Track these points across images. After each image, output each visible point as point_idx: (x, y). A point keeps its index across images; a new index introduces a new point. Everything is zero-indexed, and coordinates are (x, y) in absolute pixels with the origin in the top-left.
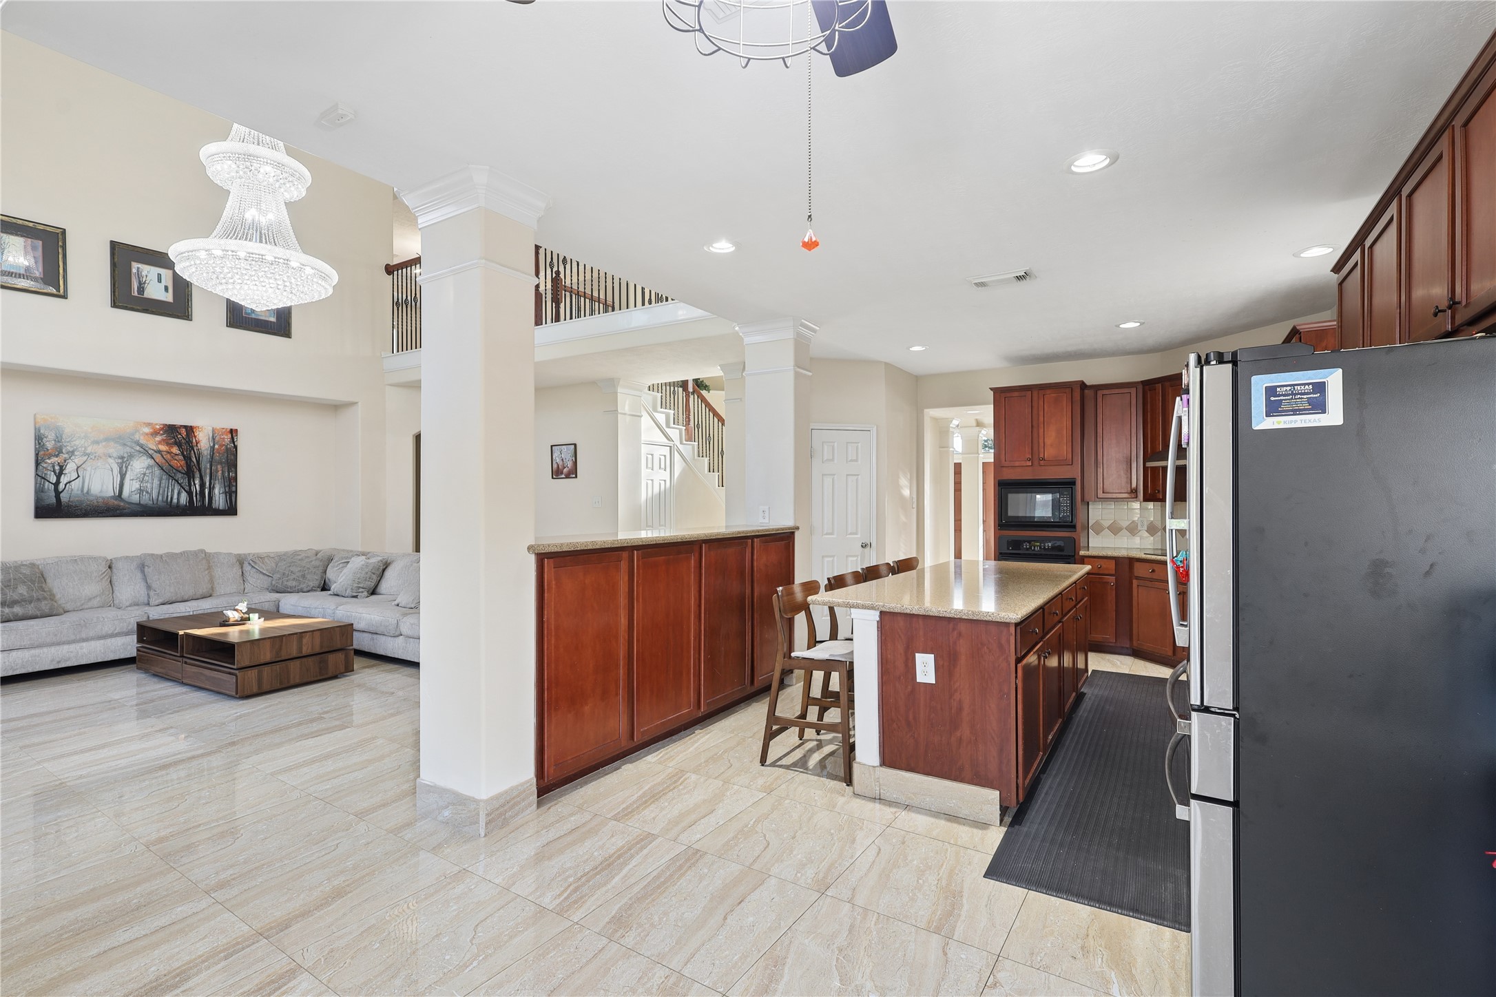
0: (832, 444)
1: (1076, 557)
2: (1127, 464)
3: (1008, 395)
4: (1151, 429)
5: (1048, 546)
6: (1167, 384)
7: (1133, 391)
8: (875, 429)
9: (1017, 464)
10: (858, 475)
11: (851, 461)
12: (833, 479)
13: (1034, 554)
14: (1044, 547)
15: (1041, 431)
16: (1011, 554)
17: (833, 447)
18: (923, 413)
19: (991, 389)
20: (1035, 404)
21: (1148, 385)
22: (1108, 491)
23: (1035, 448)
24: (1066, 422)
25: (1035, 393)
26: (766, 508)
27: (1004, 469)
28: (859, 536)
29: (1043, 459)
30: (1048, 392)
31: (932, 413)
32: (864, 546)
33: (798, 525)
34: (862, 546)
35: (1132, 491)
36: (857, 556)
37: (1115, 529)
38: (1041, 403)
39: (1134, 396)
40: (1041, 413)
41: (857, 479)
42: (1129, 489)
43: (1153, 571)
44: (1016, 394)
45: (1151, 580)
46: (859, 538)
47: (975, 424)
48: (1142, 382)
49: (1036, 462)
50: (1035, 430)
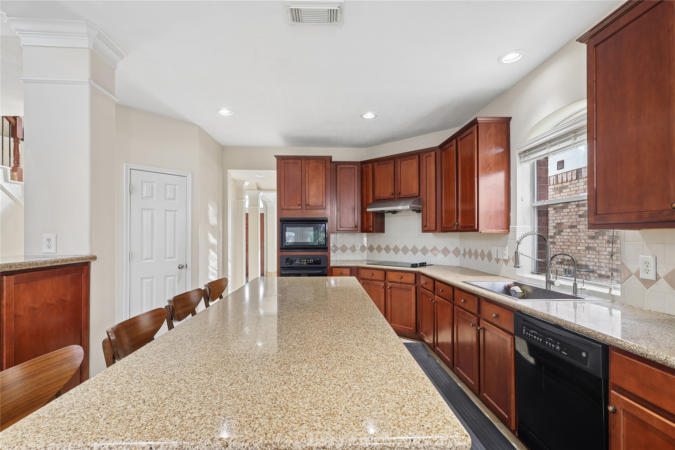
0: (152, 184)
1: (328, 268)
2: (353, 210)
3: (287, 161)
4: (366, 190)
5: (311, 261)
6: (376, 164)
7: (356, 167)
8: (190, 176)
9: (292, 208)
10: (176, 211)
11: (169, 199)
12: (152, 213)
13: (303, 267)
14: (309, 262)
15: (307, 186)
16: (288, 267)
17: (152, 186)
18: (226, 172)
19: (276, 156)
20: (303, 169)
21: (364, 164)
22: (343, 226)
23: (303, 198)
24: (322, 182)
25: (303, 162)
26: (52, 236)
27: (284, 211)
28: (176, 260)
29: (308, 205)
30: (311, 161)
31: (233, 174)
32: (181, 267)
33: (95, 254)
34: (179, 267)
35: (355, 227)
36: (175, 276)
37: (344, 249)
38: (307, 168)
39: (356, 171)
40: (307, 175)
41: (175, 215)
42: (354, 225)
43: (373, 274)
44: (291, 161)
45: (371, 280)
46: (177, 261)
47: (256, 188)
48: (361, 162)
49: (304, 207)
50: (303, 186)
